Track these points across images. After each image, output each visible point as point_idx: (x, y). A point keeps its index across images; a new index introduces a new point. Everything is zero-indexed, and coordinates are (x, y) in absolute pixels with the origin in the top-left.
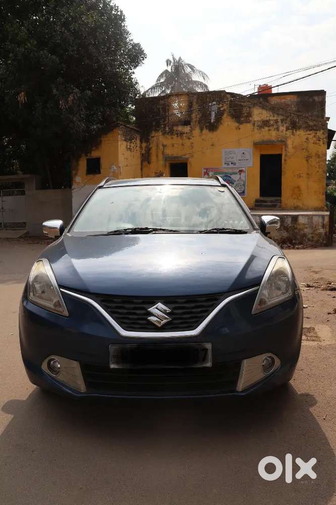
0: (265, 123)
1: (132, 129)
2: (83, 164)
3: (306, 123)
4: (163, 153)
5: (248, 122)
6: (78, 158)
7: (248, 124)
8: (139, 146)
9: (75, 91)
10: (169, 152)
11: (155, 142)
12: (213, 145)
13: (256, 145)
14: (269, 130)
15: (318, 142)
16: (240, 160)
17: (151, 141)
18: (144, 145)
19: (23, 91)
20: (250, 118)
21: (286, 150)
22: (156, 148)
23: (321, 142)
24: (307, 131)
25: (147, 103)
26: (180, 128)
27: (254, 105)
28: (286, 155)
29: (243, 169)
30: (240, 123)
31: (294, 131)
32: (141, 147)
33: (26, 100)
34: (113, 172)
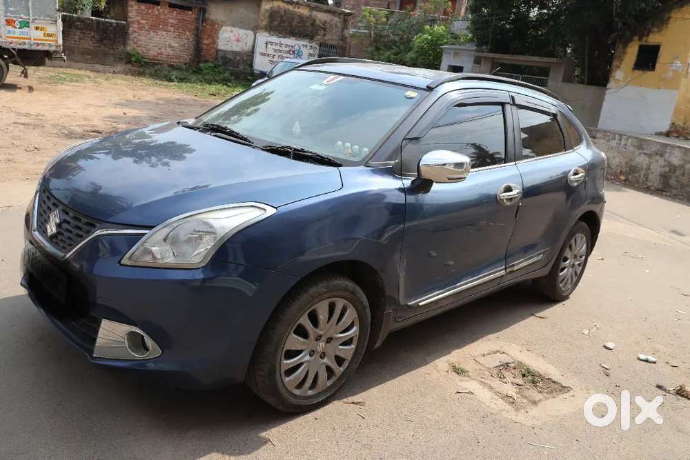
2: (632, 52)
6: (627, 42)
34: (674, 71)
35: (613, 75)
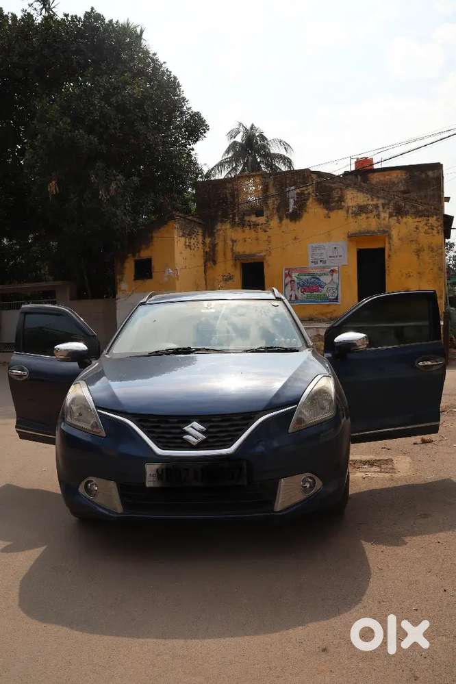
0: (362, 209)
1: (192, 221)
2: (130, 267)
3: (415, 207)
4: (232, 250)
5: (341, 208)
6: (123, 260)
7: (340, 211)
8: (201, 241)
9: (118, 178)
10: (239, 248)
11: (221, 238)
12: (295, 238)
13: (351, 237)
14: (367, 218)
15: (430, 231)
16: (330, 257)
17: (216, 235)
18: (208, 240)
19: (54, 180)
20: (343, 204)
21: (389, 243)
22: (223, 243)
23: (435, 232)
24: (416, 218)
25: (211, 186)
26: (253, 218)
27: (348, 186)
28: (390, 249)
29: (335, 268)
30: (330, 209)
31: (400, 218)
32: (204, 243)
33: (57, 189)
34: (168, 276)
35: (119, 286)
